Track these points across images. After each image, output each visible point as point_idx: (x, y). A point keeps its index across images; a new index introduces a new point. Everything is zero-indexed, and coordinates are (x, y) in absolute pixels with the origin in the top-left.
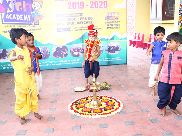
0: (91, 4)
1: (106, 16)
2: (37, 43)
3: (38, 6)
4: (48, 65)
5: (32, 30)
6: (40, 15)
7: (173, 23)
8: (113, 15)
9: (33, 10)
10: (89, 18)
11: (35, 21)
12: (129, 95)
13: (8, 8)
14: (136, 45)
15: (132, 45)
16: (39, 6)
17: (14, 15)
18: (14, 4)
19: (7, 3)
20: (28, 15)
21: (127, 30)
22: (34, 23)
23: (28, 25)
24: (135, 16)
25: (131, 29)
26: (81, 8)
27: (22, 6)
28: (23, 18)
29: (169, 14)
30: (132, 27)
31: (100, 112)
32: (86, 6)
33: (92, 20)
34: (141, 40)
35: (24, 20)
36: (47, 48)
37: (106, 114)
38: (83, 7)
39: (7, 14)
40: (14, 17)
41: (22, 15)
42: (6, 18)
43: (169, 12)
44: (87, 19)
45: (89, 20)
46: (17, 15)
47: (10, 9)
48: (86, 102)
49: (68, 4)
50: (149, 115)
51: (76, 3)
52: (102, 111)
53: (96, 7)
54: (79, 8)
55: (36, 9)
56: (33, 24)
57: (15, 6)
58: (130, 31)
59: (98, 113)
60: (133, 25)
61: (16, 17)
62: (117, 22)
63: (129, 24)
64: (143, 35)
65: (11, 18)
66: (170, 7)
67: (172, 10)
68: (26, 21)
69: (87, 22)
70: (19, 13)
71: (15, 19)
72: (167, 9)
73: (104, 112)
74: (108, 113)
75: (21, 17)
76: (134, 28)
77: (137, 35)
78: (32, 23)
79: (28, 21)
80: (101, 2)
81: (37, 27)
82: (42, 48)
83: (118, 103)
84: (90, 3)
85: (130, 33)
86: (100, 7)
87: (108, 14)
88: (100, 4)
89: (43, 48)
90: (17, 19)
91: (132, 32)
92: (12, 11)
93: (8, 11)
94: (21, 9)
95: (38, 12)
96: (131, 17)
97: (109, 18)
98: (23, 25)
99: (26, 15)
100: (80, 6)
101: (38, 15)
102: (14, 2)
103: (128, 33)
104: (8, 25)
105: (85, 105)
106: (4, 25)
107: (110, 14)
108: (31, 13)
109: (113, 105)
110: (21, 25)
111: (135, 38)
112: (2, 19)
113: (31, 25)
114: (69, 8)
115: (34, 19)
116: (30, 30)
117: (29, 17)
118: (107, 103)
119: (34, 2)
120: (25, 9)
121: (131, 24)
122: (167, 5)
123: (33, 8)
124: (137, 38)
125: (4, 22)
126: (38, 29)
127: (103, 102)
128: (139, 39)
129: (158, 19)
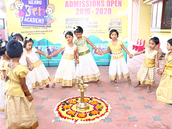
0: (97, 11)
1: (110, 22)
2: (48, 43)
3: (50, 11)
4: (57, 62)
5: (45, 31)
6: (52, 19)
7: (171, 32)
8: (116, 21)
9: (46, 15)
10: (94, 23)
11: (48, 24)
12: (121, 98)
13: (26, 13)
14: (138, 50)
15: (135, 49)
16: (52, 11)
17: (31, 18)
18: (32, 10)
19: (26, 8)
20: (42, 19)
21: (132, 36)
22: (46, 25)
23: (42, 27)
24: (138, 25)
25: (135, 36)
26: (87, 13)
27: (38, 11)
28: (38, 21)
29: (167, 24)
30: (135, 34)
31: (83, 117)
32: (92, 12)
33: (97, 25)
34: (142, 45)
35: (39, 23)
36: (56, 48)
37: (89, 120)
38: (90, 13)
39: (26, 18)
40: (31, 21)
41: (37, 19)
42: (25, 21)
43: (167, 22)
44: (93, 23)
45: (94, 25)
46: (33, 19)
47: (28, 14)
48: (75, 103)
49: (76, 10)
50: (136, 125)
51: (84, 9)
52: (86, 116)
53: (101, 13)
54: (85, 14)
55: (49, 14)
56: (46, 27)
57: (32, 11)
58: (134, 38)
59: (82, 118)
60: (136, 33)
61: (32, 20)
62: (120, 27)
63: (133, 32)
64: (145, 41)
65: (29, 21)
66: (168, 18)
67: (170, 21)
68: (40, 24)
69: (92, 26)
70: (35, 17)
71: (32, 22)
72: (166, 20)
73: (88, 117)
74: (91, 120)
75: (37, 21)
76: (137, 35)
77: (139, 41)
78: (44, 25)
79: (42, 24)
80: (105, 9)
81: (49, 29)
82: (52, 47)
83: (106, 108)
84: (96, 9)
85: (134, 39)
86: (105, 13)
87: (112, 20)
88: (105, 11)
89: (54, 47)
90: (33, 22)
91: (135, 39)
92: (29, 15)
93: (27, 15)
94: (37, 13)
95: (50, 16)
96: (135, 26)
97: (112, 23)
98: (37, 27)
99: (41, 19)
100: (87, 12)
101: (51, 19)
102: (32, 8)
103: (132, 39)
104: (26, 27)
105: (72, 106)
106: (22, 27)
107: (113, 19)
108: (45, 17)
109: (100, 110)
110: (36, 27)
111: (138, 44)
112: (21, 22)
113: (44, 27)
114: (77, 14)
115: (46, 22)
116: (43, 31)
117: (43, 21)
118: (95, 105)
119: (47, 8)
120: (40, 14)
121: (135, 32)
122: (166, 16)
123: (47, 13)
124: (139, 44)
125: (22, 24)
126: (50, 31)
127: (91, 104)
128: (140, 44)
129: (158, 28)
